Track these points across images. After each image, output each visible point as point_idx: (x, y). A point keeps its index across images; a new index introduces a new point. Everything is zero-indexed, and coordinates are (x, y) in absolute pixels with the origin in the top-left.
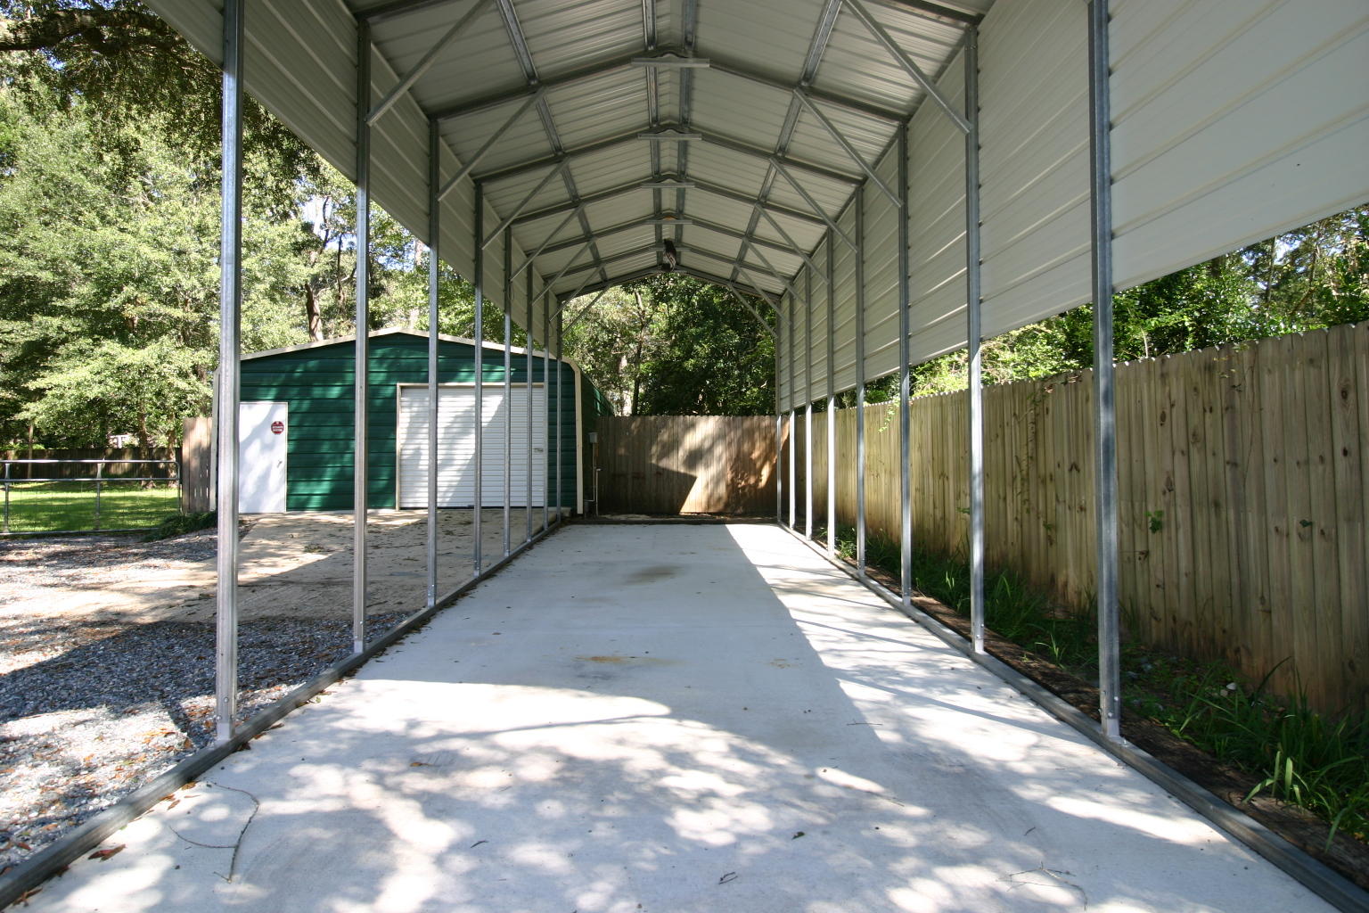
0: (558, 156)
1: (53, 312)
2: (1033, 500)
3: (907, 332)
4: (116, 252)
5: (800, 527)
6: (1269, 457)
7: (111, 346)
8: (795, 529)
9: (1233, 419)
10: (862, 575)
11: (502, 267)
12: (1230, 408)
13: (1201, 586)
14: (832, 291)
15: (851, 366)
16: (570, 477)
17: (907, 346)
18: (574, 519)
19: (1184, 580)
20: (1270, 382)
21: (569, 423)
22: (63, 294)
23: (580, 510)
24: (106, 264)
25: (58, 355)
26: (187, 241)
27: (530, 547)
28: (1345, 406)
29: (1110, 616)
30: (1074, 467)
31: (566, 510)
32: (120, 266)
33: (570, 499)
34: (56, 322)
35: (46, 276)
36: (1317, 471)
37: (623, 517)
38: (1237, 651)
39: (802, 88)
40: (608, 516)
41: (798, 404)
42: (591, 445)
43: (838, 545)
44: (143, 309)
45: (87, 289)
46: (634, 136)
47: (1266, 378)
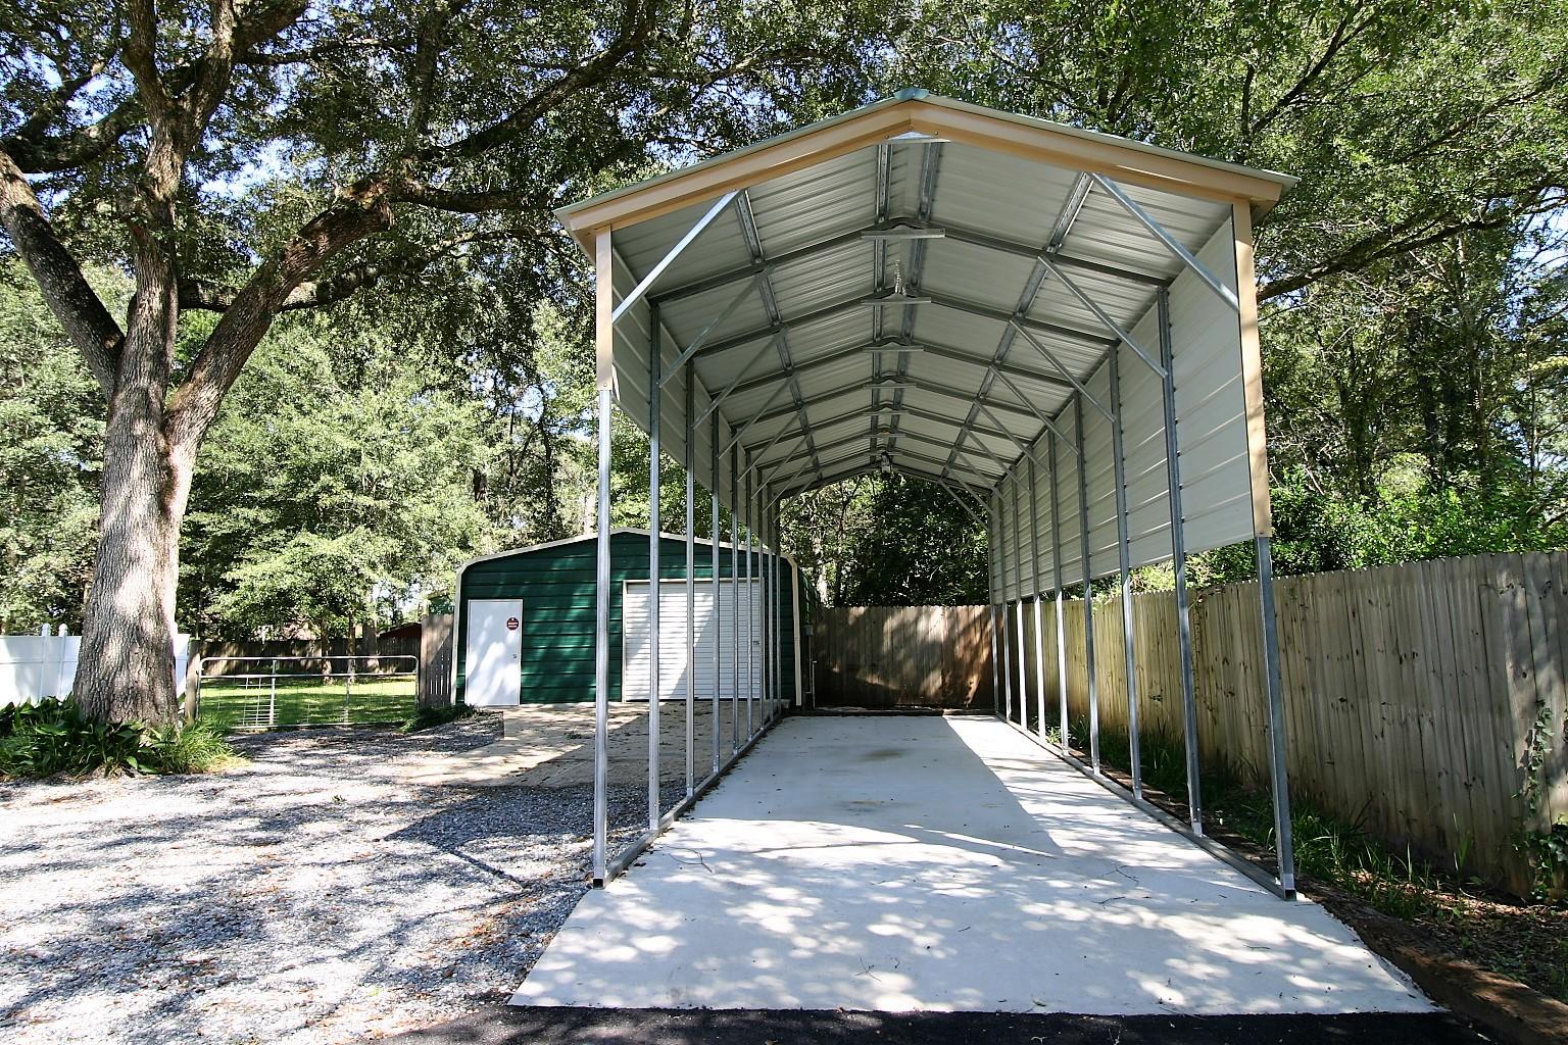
0: (789, 371)
1: (250, 503)
2: (1202, 687)
3: (1087, 552)
4: (313, 442)
5: (1016, 718)
6: (1325, 656)
7: (304, 536)
8: (1012, 720)
9: (1306, 628)
10: (1067, 754)
11: (730, 469)
12: (1304, 619)
13: (1300, 749)
14: (1055, 485)
15: (1077, 561)
16: (788, 668)
17: (1088, 564)
18: (792, 711)
19: (1291, 746)
20: (1321, 601)
21: (787, 617)
22: (258, 485)
23: (799, 702)
24: (303, 456)
25: (251, 547)
26: (377, 429)
27: (763, 735)
28: (1354, 621)
29: (1193, 760)
30: (1225, 660)
31: (786, 702)
32: (316, 457)
33: (788, 691)
34: (251, 513)
35: (245, 468)
36: (1348, 663)
37: (840, 710)
38: (1321, 795)
39: (1018, 318)
40: (825, 709)
41: (1025, 595)
42: (807, 637)
43: (1048, 733)
44: (336, 499)
45: (282, 479)
46: (860, 350)
47: (1319, 599)
